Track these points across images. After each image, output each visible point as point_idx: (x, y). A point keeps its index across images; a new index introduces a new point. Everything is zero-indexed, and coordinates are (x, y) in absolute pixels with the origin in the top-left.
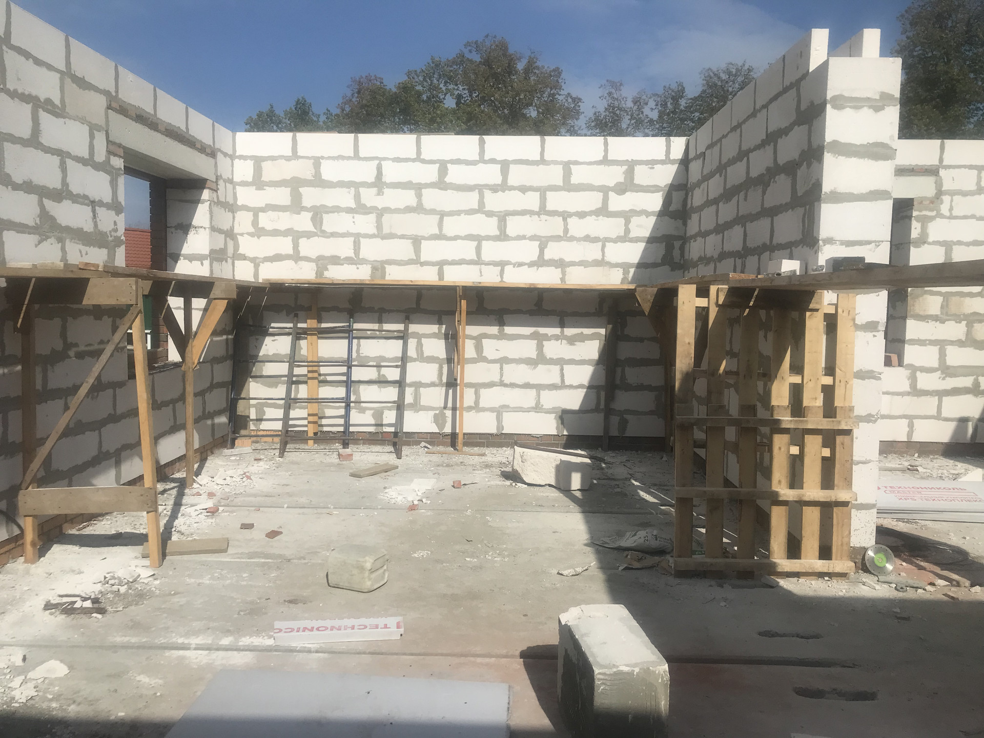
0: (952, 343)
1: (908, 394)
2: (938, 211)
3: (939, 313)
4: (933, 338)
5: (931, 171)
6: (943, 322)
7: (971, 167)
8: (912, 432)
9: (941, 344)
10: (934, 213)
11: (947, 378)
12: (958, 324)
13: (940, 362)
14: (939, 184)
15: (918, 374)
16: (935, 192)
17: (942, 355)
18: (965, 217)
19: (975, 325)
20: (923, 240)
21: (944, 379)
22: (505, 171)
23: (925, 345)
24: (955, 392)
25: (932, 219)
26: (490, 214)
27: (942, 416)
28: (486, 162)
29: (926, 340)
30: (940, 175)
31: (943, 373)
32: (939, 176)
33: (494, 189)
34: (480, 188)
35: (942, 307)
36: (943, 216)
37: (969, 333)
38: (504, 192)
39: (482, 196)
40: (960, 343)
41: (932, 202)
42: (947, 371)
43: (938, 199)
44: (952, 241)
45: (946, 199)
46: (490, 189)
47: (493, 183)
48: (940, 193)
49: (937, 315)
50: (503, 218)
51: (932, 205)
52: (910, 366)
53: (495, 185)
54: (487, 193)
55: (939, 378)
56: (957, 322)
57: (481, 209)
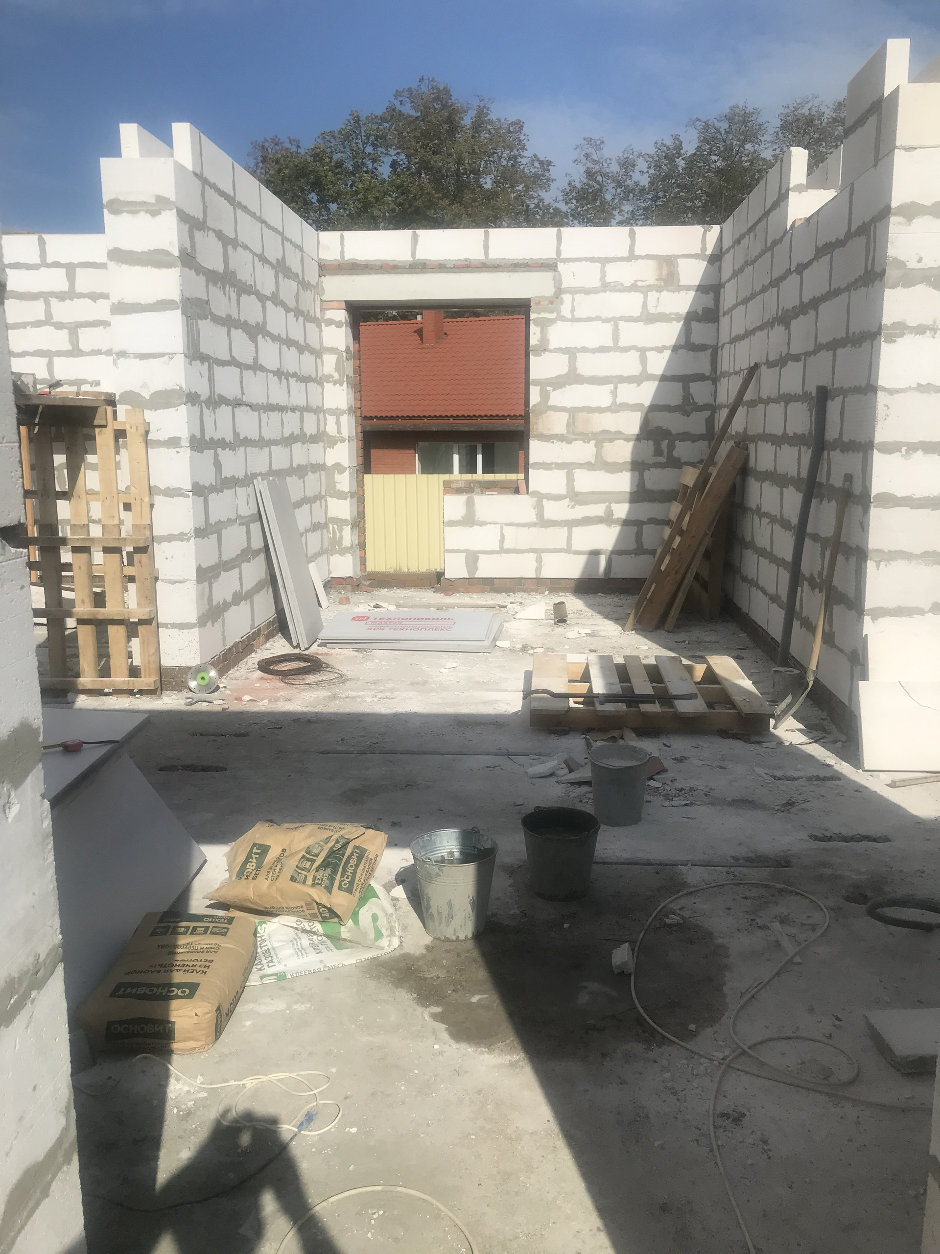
0: (580, 466)
1: (535, 525)
2: (559, 312)
3: (565, 432)
4: (559, 461)
5: (548, 266)
6: (569, 442)
7: (592, 260)
8: (541, 567)
9: (568, 467)
10: (553, 316)
11: (577, 506)
12: (586, 444)
13: (568, 489)
14: (558, 282)
15: (545, 502)
16: (554, 290)
17: (570, 480)
18: (589, 319)
19: (605, 444)
20: (543, 348)
21: (573, 507)
22: (71, 276)
23: (551, 469)
24: (587, 521)
25: (552, 321)
26: (59, 326)
27: (573, 549)
28: (49, 266)
29: (552, 463)
30: (559, 270)
31: (571, 500)
32: (557, 271)
33: (61, 296)
34: (45, 296)
35: (568, 425)
36: (564, 319)
37: (598, 454)
38: (72, 300)
39: (48, 304)
40: (589, 466)
41: (551, 303)
42: (576, 498)
43: (557, 298)
44: (576, 348)
45: (567, 298)
46: (57, 298)
47: (59, 290)
48: (559, 291)
49: (562, 435)
50: (73, 329)
51: (551, 306)
52: (536, 494)
53: (61, 292)
54: (54, 302)
55: (569, 506)
56: (584, 442)
57: (48, 321)
